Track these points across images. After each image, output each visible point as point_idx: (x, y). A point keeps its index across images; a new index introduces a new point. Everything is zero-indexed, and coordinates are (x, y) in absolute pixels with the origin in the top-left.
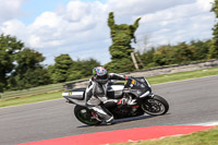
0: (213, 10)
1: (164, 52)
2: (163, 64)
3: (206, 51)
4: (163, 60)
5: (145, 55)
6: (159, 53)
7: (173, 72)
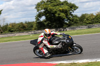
0: (36, 8)
1: (13, 26)
2: (12, 31)
3: (32, 26)
4: (12, 30)
5: (3, 27)
6: (10, 26)
7: (17, 35)
